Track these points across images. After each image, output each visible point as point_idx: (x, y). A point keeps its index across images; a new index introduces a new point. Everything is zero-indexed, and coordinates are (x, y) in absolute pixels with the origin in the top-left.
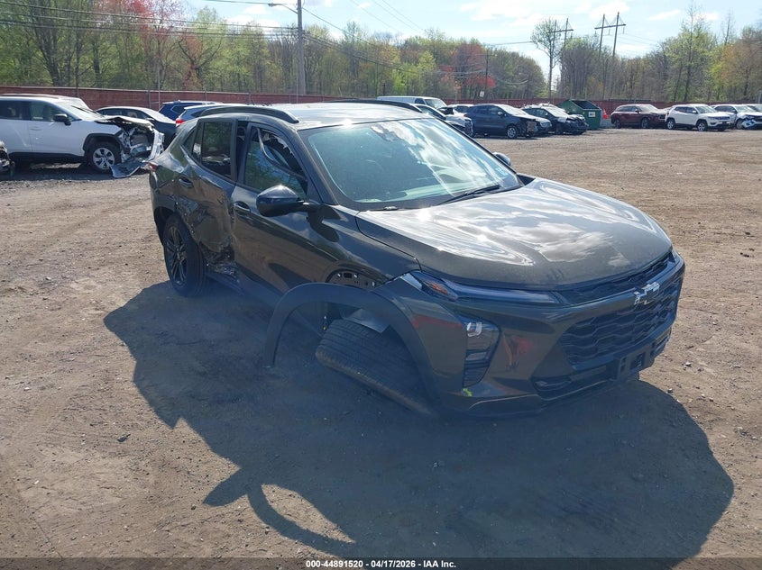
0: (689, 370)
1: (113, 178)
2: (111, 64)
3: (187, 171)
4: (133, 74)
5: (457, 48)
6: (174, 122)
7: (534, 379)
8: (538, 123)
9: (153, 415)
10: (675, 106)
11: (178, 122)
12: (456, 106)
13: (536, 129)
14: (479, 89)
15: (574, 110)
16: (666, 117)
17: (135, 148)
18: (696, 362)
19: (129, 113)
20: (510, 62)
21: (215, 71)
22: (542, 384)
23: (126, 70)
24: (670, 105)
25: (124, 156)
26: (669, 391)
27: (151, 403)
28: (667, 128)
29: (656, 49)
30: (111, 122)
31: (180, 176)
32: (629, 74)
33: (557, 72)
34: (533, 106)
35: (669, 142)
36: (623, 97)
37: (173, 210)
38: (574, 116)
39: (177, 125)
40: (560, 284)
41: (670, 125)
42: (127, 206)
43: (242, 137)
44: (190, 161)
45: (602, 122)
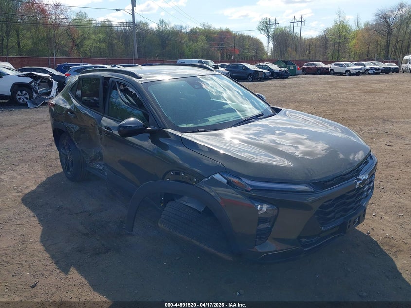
0: (375, 218)
1: (28, 108)
2: (27, 43)
3: (72, 107)
4: (40, 48)
5: (218, 33)
6: (64, 75)
7: (299, 238)
8: (264, 73)
9: (54, 266)
10: (334, 63)
11: (66, 75)
12: (220, 64)
13: (263, 76)
14: (231, 55)
15: (282, 66)
16: (330, 69)
17: (41, 90)
18: (378, 213)
19: (37, 70)
20: (247, 40)
21: (86, 46)
22: (304, 240)
23: (36, 46)
24: (331, 62)
25: (35, 95)
26: (367, 233)
27: (53, 257)
28: (330, 74)
29: (321, 34)
30: (26, 76)
31: (69, 110)
32: (308, 46)
33: (271, 45)
34: (261, 64)
35: (333, 82)
36: (306, 58)
37: (64, 130)
38: (283, 69)
39: (66, 77)
40: (314, 178)
41: (332, 73)
42: (37, 125)
43: (107, 87)
44: (75, 102)
45: (297, 71)
